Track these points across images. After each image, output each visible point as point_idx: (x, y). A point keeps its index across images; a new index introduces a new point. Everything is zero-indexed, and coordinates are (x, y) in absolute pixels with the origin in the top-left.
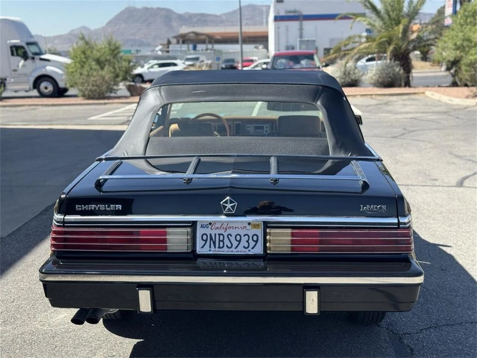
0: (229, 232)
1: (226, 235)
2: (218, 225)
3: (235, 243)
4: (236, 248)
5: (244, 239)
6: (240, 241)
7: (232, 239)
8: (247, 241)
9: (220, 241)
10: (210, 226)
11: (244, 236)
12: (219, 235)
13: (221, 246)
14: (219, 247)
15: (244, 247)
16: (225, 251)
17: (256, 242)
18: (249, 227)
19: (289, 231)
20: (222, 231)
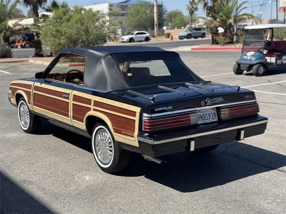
0: (206, 113)
1: (205, 114)
2: (202, 111)
3: (209, 117)
4: (209, 119)
5: (211, 115)
6: (210, 116)
7: (208, 116)
8: (212, 116)
9: (204, 117)
10: (199, 112)
11: (211, 114)
12: (203, 115)
13: (205, 119)
14: (204, 120)
15: (212, 118)
16: (207, 121)
17: (215, 115)
18: (212, 110)
19: (228, 109)
20: (204, 113)
